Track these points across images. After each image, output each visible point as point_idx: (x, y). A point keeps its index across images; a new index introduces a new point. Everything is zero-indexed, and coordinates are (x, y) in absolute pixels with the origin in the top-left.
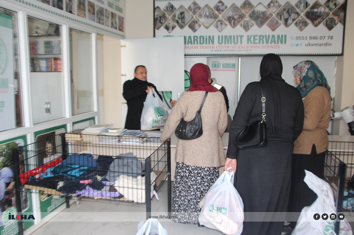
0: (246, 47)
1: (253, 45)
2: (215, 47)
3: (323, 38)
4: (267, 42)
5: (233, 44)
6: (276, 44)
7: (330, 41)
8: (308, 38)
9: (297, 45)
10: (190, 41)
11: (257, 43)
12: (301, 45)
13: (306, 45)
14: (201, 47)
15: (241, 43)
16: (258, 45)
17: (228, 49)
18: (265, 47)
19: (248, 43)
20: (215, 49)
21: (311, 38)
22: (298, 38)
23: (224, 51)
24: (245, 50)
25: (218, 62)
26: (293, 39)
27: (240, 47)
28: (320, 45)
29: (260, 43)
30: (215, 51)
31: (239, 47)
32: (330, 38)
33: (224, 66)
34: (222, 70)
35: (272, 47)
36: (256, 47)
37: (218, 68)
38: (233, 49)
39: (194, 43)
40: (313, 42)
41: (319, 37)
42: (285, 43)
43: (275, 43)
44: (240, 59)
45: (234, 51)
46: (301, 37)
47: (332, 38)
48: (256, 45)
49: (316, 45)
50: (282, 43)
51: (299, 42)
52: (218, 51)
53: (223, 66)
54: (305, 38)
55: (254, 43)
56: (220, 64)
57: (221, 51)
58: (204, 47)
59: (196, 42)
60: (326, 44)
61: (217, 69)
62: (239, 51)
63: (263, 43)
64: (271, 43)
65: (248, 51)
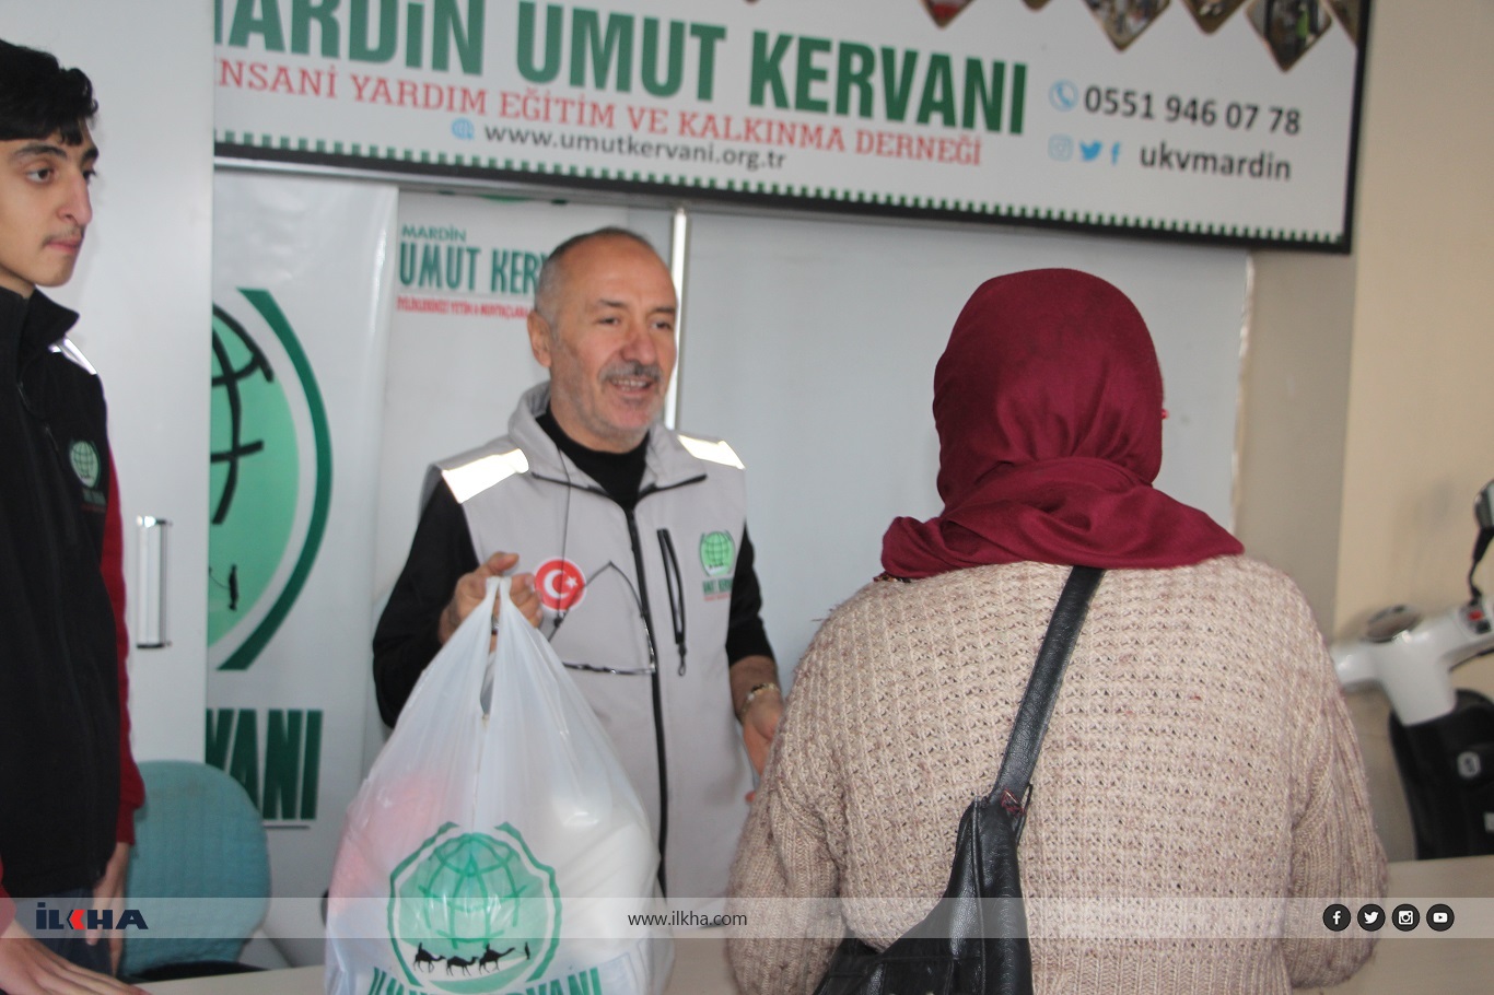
0: (738, 127)
1: (792, 116)
2: (493, 103)
3: (1247, 115)
4: (896, 110)
5: (638, 94)
6: (956, 133)
7: (1280, 146)
8: (1159, 107)
9: (1091, 152)
11: (821, 107)
12: (1115, 151)
13: (1147, 161)
14: (368, 92)
15: (705, 91)
16: (829, 120)
17: (600, 132)
18: (878, 143)
19: (756, 98)
20: (493, 119)
21: (1175, 107)
22: (1099, 99)
23: (566, 143)
24: (730, 157)
25: (453, 234)
26: (1067, 104)
27: (698, 125)
28: (1230, 166)
29: (842, 108)
30: (493, 134)
31: (685, 123)
32: (1284, 121)
33: (508, 271)
34: (485, 310)
35: (926, 148)
36: (812, 136)
37: (453, 285)
38: (641, 136)
40: (1187, 137)
41: (1221, 111)
42: (1016, 127)
43: (949, 120)
44: (681, 221)
45: (645, 149)
46: (1119, 98)
47: (1293, 121)
48: (812, 119)
49: (1205, 160)
50: (993, 123)
51: (1104, 127)
52: (518, 137)
53: (497, 271)
54: (1141, 107)
55: (805, 103)
56: (473, 252)
57: (542, 139)
58: (395, 95)
60: (1261, 166)
61: (444, 294)
62: (686, 154)
63: (866, 110)
64: (923, 118)
65: (752, 163)
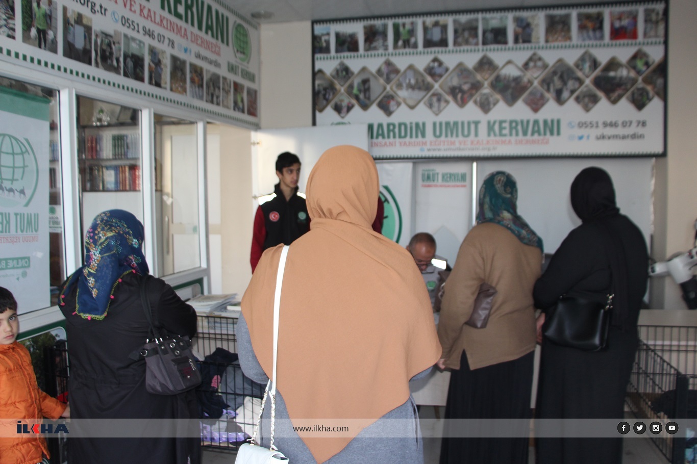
0: (485, 142)
1: (498, 138)
2: (428, 144)
3: (628, 124)
4: (525, 134)
5: (461, 138)
6: (541, 137)
7: (640, 130)
8: (600, 124)
9: (581, 138)
10: (380, 132)
11: (505, 135)
12: (588, 137)
13: (598, 138)
14: (402, 144)
15: (476, 135)
16: (508, 138)
17: (452, 147)
18: (521, 142)
19: (489, 135)
20: (428, 146)
21: (605, 125)
22: (582, 125)
23: (445, 150)
24: (483, 149)
25: (433, 170)
26: (573, 127)
27: (475, 143)
28: (624, 137)
29: (511, 134)
30: (429, 150)
31: (472, 143)
32: (640, 124)
33: (446, 177)
34: (441, 186)
35: (533, 142)
36: (503, 142)
37: (433, 181)
38: (462, 146)
39: (389, 137)
40: (610, 131)
41: (620, 123)
42: (558, 134)
43: (539, 134)
44: (475, 164)
45: (463, 149)
46: (588, 123)
47: (644, 124)
48: (503, 138)
49: (615, 137)
50: (552, 134)
51: (584, 132)
52: (434, 150)
53: (443, 177)
54: (595, 125)
55: (501, 135)
56: (438, 174)
57: (439, 150)
58: (408, 144)
59: (391, 134)
60: (634, 136)
61: (431, 183)
62: (473, 149)
63: (517, 134)
64: (533, 134)
65: (489, 150)
